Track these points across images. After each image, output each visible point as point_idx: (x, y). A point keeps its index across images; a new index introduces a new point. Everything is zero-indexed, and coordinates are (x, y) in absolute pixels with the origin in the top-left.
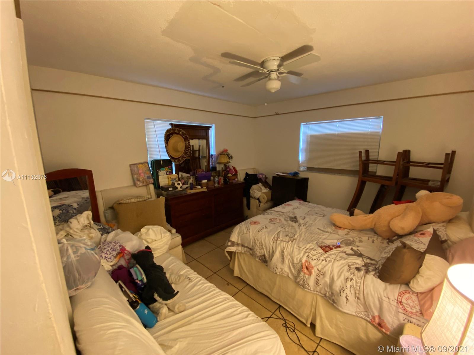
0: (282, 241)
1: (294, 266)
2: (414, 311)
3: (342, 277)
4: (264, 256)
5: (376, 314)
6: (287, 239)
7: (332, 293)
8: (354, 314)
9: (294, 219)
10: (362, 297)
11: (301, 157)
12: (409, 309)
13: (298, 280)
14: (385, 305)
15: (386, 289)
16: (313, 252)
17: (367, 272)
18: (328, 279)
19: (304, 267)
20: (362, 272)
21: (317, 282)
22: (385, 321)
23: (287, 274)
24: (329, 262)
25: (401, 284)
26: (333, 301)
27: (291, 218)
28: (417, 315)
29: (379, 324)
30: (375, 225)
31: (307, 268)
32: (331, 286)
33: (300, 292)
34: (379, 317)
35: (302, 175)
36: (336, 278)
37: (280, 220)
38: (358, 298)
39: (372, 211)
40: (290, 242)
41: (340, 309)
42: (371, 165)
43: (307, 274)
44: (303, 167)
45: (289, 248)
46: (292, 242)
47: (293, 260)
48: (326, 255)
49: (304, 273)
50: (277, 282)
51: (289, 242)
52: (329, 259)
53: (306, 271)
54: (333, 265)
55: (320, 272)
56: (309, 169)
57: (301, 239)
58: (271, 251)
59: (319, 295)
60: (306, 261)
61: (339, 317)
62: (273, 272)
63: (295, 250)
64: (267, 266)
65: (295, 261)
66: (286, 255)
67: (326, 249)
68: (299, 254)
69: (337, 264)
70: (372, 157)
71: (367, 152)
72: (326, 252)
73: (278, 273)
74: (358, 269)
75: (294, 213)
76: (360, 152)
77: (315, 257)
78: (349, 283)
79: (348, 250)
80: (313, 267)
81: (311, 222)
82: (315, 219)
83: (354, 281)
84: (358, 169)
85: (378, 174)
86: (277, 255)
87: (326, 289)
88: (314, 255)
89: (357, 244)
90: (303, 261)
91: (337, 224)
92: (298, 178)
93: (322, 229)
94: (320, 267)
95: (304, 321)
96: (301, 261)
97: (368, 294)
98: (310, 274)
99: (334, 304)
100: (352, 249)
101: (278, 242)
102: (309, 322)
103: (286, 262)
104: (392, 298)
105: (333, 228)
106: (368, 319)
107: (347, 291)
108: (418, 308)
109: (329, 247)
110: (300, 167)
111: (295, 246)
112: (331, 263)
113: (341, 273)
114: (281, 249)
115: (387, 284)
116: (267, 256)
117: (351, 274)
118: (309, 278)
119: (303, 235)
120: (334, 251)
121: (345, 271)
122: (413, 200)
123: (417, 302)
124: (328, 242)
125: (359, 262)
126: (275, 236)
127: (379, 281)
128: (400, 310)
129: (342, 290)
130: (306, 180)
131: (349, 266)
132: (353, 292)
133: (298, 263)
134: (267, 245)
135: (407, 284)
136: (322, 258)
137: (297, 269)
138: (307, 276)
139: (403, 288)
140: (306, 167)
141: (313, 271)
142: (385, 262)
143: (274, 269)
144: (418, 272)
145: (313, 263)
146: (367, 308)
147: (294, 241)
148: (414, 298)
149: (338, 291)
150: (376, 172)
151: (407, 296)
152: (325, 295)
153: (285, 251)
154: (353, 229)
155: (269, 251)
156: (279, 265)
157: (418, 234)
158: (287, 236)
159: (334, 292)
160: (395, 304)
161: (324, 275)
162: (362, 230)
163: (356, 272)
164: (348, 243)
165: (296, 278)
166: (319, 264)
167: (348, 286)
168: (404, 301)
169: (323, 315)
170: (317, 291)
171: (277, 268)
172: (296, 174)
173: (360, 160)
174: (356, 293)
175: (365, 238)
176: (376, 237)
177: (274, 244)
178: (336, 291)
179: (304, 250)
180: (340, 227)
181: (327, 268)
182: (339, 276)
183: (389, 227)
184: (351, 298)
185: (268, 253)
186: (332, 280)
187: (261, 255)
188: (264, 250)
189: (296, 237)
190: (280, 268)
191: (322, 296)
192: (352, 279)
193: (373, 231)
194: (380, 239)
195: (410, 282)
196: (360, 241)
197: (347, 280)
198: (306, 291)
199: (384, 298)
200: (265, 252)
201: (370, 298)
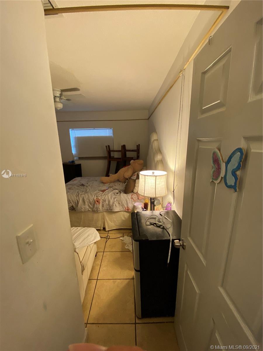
0: (81, 195)
1: (91, 204)
4: (73, 206)
5: (126, 206)
6: (84, 193)
7: (110, 207)
8: (119, 211)
9: (83, 185)
10: (121, 203)
11: (74, 151)
12: (135, 199)
13: (94, 209)
14: (128, 201)
15: (127, 196)
16: (98, 194)
17: (120, 193)
18: (107, 202)
20: (119, 194)
21: (103, 206)
22: (129, 207)
23: (88, 209)
25: (131, 192)
27: (80, 185)
28: (137, 200)
29: (128, 210)
31: (97, 201)
32: (109, 204)
33: (95, 216)
35: (77, 163)
36: (110, 200)
37: (74, 187)
38: (120, 204)
39: (116, 172)
40: (86, 194)
41: (114, 211)
42: (111, 152)
43: (98, 204)
44: (76, 158)
45: (86, 197)
47: (90, 201)
48: (104, 193)
49: (97, 204)
50: (82, 217)
53: (97, 203)
55: (103, 200)
56: (80, 158)
57: (91, 191)
58: (76, 202)
59: (104, 211)
60: (97, 198)
61: (114, 216)
62: (80, 212)
63: (90, 196)
64: (75, 211)
66: (85, 200)
67: (103, 191)
68: (92, 196)
69: (110, 194)
70: (111, 149)
71: (109, 146)
73: (83, 211)
75: (80, 183)
76: (106, 146)
77: (100, 195)
78: (115, 199)
79: (112, 189)
81: (91, 184)
82: (93, 183)
83: (117, 198)
84: (106, 156)
86: (81, 201)
87: (107, 207)
90: (95, 199)
92: (75, 164)
93: (98, 185)
95: (100, 229)
99: (112, 211)
101: (79, 196)
102: (102, 227)
103: (86, 203)
104: (130, 198)
106: (124, 210)
107: (115, 203)
110: (74, 157)
111: (89, 194)
112: (107, 195)
113: (112, 197)
114: (82, 198)
115: (127, 194)
118: (99, 206)
119: (91, 189)
120: (107, 191)
123: (136, 196)
124: (103, 189)
125: (117, 191)
126: (76, 194)
127: (125, 194)
128: (133, 201)
129: (113, 203)
130: (79, 165)
131: (114, 193)
132: (117, 202)
133: (93, 201)
134: (73, 199)
137: (93, 204)
138: (98, 205)
140: (78, 158)
141: (100, 201)
142: (126, 187)
143: (80, 209)
144: (135, 186)
145: (100, 198)
146: (123, 205)
148: (135, 195)
149: (112, 204)
150: (114, 157)
151: (134, 195)
152: (107, 210)
153: (84, 198)
156: (83, 207)
159: (111, 206)
160: (131, 199)
161: (105, 201)
163: (117, 194)
164: (111, 187)
165: (92, 209)
166: (102, 197)
167: (115, 201)
168: (133, 197)
169: (108, 220)
172: (73, 162)
173: (107, 151)
175: (116, 184)
177: (78, 198)
178: (111, 205)
179: (94, 194)
180: (105, 183)
181: (106, 197)
182: (111, 199)
184: (117, 205)
185: (75, 204)
186: (109, 202)
187: (70, 207)
188: (72, 204)
189: (88, 191)
192: (116, 197)
195: (133, 191)
196: (115, 186)
198: (99, 213)
199: (127, 199)
201: (123, 201)
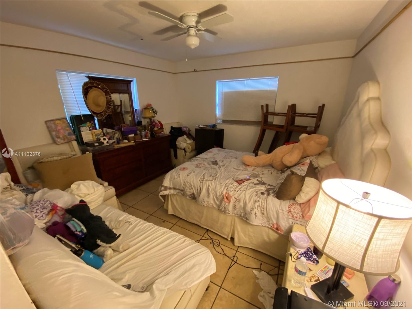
0: (207, 180)
1: (217, 198)
2: (298, 216)
3: (252, 200)
4: (194, 194)
5: (275, 222)
6: (211, 178)
7: (246, 213)
8: (260, 225)
9: (215, 163)
10: (265, 213)
11: (218, 112)
12: (295, 215)
13: (221, 208)
14: (280, 215)
15: (281, 204)
16: (231, 186)
17: (269, 194)
18: (242, 204)
19: (225, 197)
20: (265, 195)
21: (234, 207)
22: (281, 226)
23: (212, 205)
24: (243, 191)
25: (290, 199)
26: (247, 219)
27: (212, 162)
28: (300, 219)
29: (277, 229)
30: (272, 161)
31: (227, 198)
32: (244, 208)
33: (222, 216)
34: (277, 224)
35: (219, 127)
36: (247, 202)
37: (204, 164)
38: (263, 214)
39: (270, 151)
40: (214, 180)
41: (251, 223)
42: (269, 116)
43: (227, 202)
44: (220, 120)
45: (212, 184)
46: (215, 180)
47: (216, 194)
48: (240, 186)
49: (225, 202)
50: (205, 213)
51: (212, 180)
52: (242, 189)
53: (226, 200)
54: (245, 193)
55: (236, 199)
56: (225, 122)
57: (222, 177)
58: (199, 190)
59: (236, 216)
60: (226, 193)
61: (250, 229)
62: (202, 205)
63: (218, 186)
64: (196, 201)
65: (218, 194)
66: (211, 190)
67: (240, 182)
68: (221, 188)
69: (248, 192)
70: (270, 110)
71: (267, 106)
72: (240, 184)
73: (205, 206)
74: (262, 193)
75: (214, 158)
76: (262, 106)
77: (232, 189)
78: (257, 204)
79: (255, 181)
80: (231, 197)
81: (228, 164)
82: (231, 161)
83: (260, 202)
84: (261, 120)
85: (274, 123)
86: (204, 191)
87: (241, 211)
88: (232, 188)
89: (261, 176)
90: (224, 193)
91: (247, 163)
92: (217, 129)
93: (236, 168)
94: (236, 196)
95: (226, 237)
96: (222, 193)
97: (269, 209)
98: (229, 201)
99: (247, 221)
100: (258, 180)
101: (204, 181)
102: (230, 237)
103: (211, 196)
104: (285, 210)
105: (244, 166)
106: (270, 227)
107: (256, 210)
108: (301, 213)
109: (242, 180)
110: (217, 120)
111: (218, 183)
112: (244, 192)
113: (251, 198)
114: (207, 187)
115: (282, 201)
116: (195, 194)
117: (258, 197)
118: (228, 205)
119: (223, 173)
120: (246, 183)
121: (254, 196)
122: (297, 141)
123: (300, 210)
124: (241, 177)
125: (263, 188)
126: (201, 177)
127: (276, 199)
128: (290, 217)
129: (252, 210)
130: (222, 131)
131: (256, 192)
132: (259, 210)
133: (220, 195)
134: (195, 185)
135: (294, 199)
136: (238, 189)
137: (219, 200)
138: (227, 204)
139: (292, 202)
140: (222, 120)
141: (231, 199)
142: (280, 186)
143: (202, 202)
144: (301, 190)
145: (231, 194)
146: (269, 219)
147: (217, 179)
148: (298, 207)
149: (250, 211)
150: (273, 122)
151: (294, 207)
152: (241, 215)
153: (210, 188)
154: (258, 166)
155: (197, 190)
156: (206, 199)
157: (300, 165)
158: (210, 176)
159: (247, 212)
160: (287, 213)
161: (239, 201)
162: (264, 166)
163: (261, 196)
164: (254, 176)
165: (219, 207)
166: (235, 194)
167: (256, 206)
168: (292, 210)
169: (239, 230)
170: (234, 214)
171: (204, 202)
172: (214, 126)
173: (262, 113)
174: (261, 210)
175: (266, 171)
176: (273, 170)
177: (201, 184)
178: (248, 211)
179: (224, 185)
180: (249, 166)
181: (241, 196)
182: (250, 201)
183: (282, 162)
184: (258, 214)
185: (196, 191)
186: (245, 204)
187: (191, 194)
188: (193, 190)
189: (217, 176)
190: (207, 201)
191: (238, 217)
192: (259, 201)
193: (271, 166)
194: (276, 171)
196: (263, 174)
197: (255, 202)
198: (227, 215)
199: (280, 211)
200: (194, 191)
201: (271, 212)
